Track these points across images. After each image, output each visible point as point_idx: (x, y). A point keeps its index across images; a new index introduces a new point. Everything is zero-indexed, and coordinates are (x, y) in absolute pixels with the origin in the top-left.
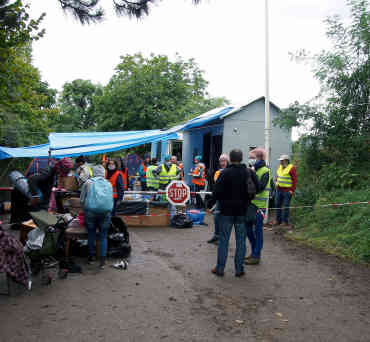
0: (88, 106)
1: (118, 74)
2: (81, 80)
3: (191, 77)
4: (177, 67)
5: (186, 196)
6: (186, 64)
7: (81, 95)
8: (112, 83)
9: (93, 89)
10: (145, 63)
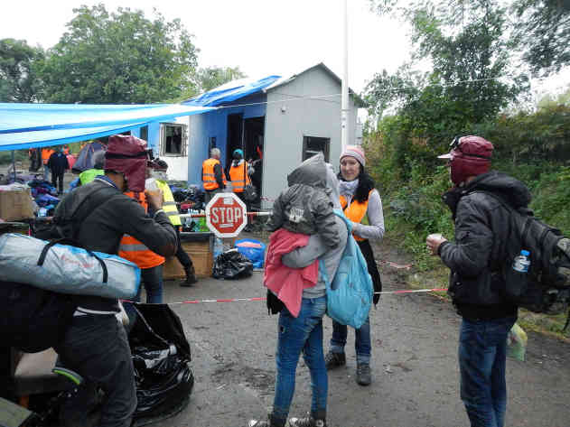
0: (24, 76)
1: (71, 32)
2: (12, 40)
3: (177, 42)
4: (157, 27)
5: (241, 221)
6: (170, 24)
7: (12, 60)
8: (63, 43)
9: (30, 53)
10: (111, 19)
